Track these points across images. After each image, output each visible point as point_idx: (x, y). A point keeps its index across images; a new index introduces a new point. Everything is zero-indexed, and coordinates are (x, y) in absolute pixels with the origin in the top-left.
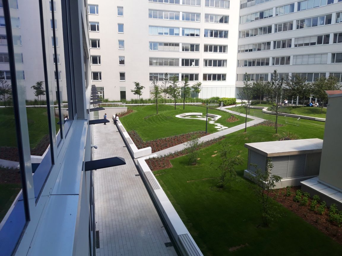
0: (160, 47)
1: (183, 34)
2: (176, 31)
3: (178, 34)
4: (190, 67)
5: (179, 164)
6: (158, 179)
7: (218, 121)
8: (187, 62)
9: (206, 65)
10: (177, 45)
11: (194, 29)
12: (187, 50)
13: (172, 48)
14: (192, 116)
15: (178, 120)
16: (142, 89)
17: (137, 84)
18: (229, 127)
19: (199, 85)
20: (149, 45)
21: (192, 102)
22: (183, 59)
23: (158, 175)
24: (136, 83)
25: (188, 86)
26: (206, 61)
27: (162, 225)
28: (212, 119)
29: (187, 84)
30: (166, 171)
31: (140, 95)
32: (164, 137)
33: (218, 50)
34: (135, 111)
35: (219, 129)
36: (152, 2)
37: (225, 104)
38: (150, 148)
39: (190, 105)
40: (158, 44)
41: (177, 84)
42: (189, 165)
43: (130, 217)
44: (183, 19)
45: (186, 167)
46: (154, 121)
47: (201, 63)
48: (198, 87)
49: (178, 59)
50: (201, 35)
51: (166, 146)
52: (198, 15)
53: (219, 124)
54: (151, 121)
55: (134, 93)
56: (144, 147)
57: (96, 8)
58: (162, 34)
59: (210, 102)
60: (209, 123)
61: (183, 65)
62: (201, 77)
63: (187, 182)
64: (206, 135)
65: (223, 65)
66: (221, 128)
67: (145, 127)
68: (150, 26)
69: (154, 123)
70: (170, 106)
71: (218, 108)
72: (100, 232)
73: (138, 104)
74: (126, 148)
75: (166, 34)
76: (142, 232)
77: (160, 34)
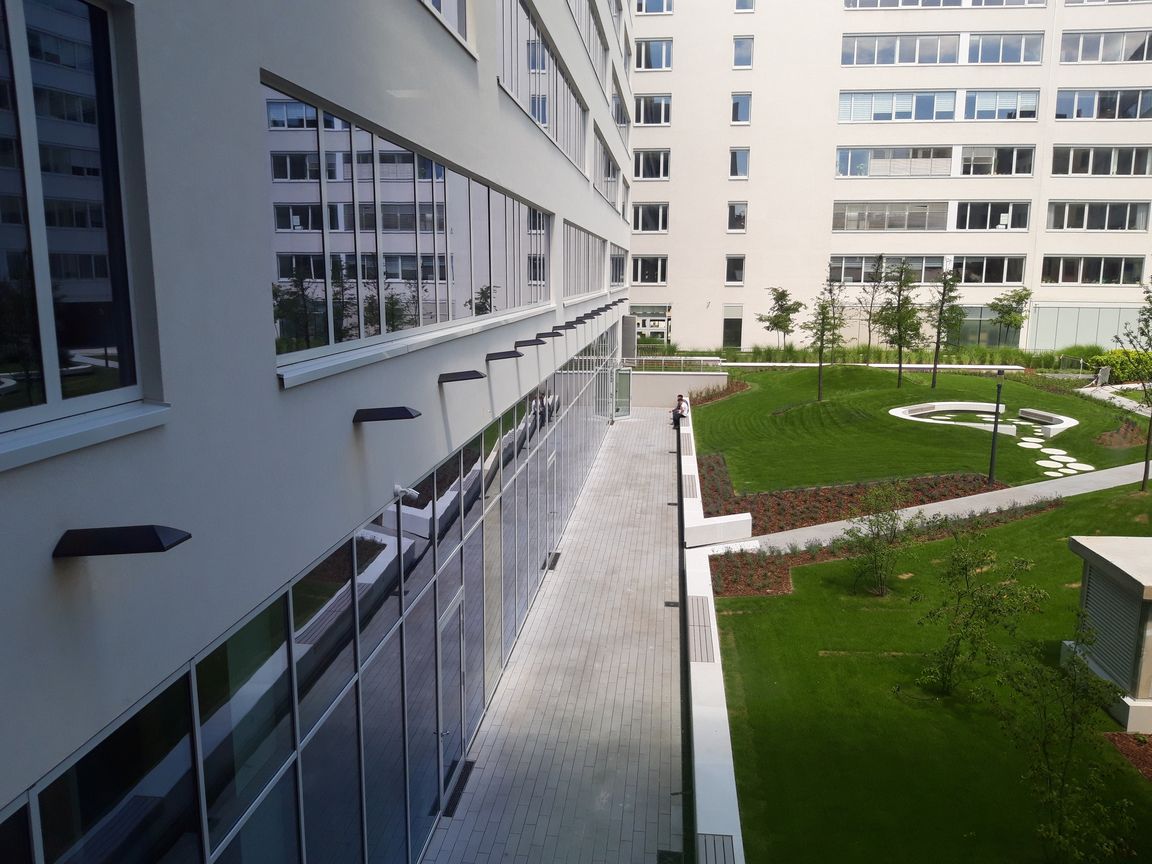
0: (875, 165)
1: (970, 112)
2: (940, 105)
3: (949, 115)
4: (992, 230)
5: (822, 585)
6: (721, 626)
7: (1058, 442)
8: (978, 215)
9: (1058, 224)
10: (943, 153)
11: (1016, 91)
12: (981, 169)
13: (922, 164)
14: (960, 415)
15: (892, 424)
16: (796, 310)
17: (781, 296)
18: (1100, 467)
19: (1021, 298)
20: (834, 157)
21: (983, 363)
22: (966, 205)
23: (731, 613)
24: (775, 290)
25: (957, 302)
26: (1057, 208)
27: (678, 786)
28: (1039, 430)
29: (953, 294)
30: (763, 603)
31: (787, 331)
32: (813, 484)
33: (1114, 167)
34: (753, 387)
35: (1055, 470)
36: (858, 8)
37: (1118, 377)
38: (747, 517)
39: (971, 374)
40: (870, 154)
41: (912, 294)
42: (855, 593)
43: (587, 738)
44: (973, 58)
45: (842, 598)
46: (803, 423)
47: (1039, 215)
48: (1014, 305)
49: (945, 204)
50: (1040, 113)
51: (812, 518)
52: (1035, 40)
53: (1059, 455)
54: (792, 424)
55: (767, 324)
56: (729, 513)
57: (664, 48)
58: (888, 116)
59: (1058, 367)
60: (1020, 444)
61: (961, 224)
62: (1033, 270)
63: (817, 654)
64: (988, 490)
65: (1132, 225)
66: (1065, 467)
67: (763, 443)
68: (843, 93)
69: (799, 432)
70: (885, 373)
71: (1082, 390)
72: (476, 765)
73: (775, 361)
74: (675, 509)
75: (902, 115)
76: (602, 795)
77: (878, 117)
